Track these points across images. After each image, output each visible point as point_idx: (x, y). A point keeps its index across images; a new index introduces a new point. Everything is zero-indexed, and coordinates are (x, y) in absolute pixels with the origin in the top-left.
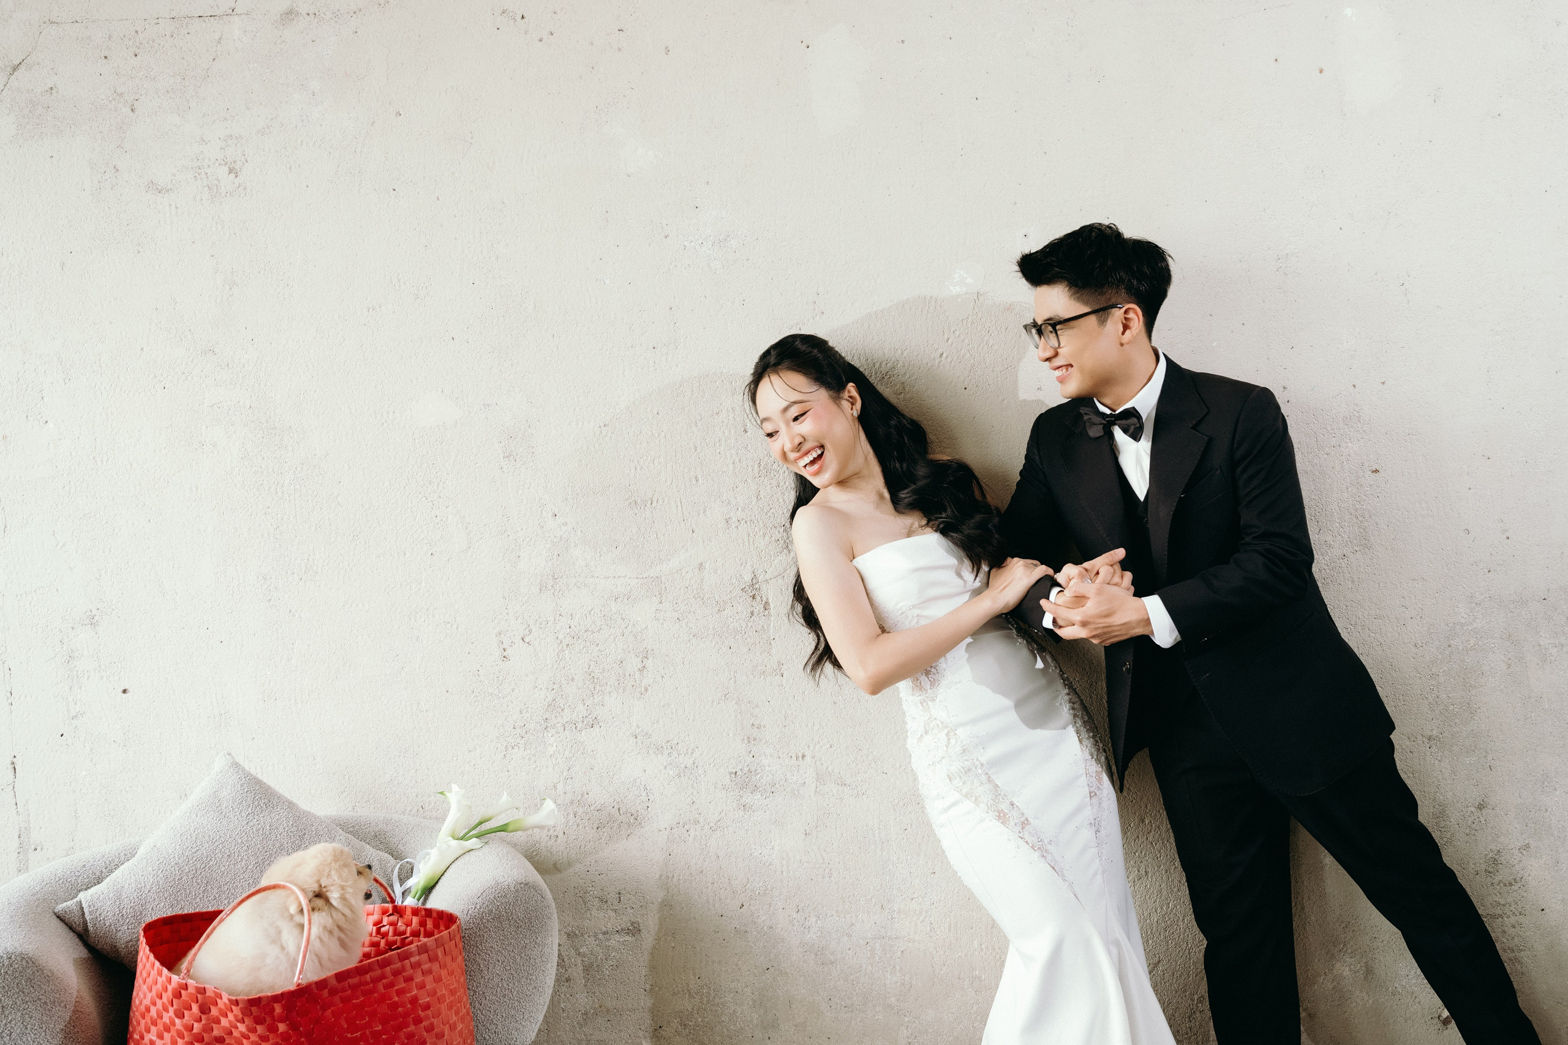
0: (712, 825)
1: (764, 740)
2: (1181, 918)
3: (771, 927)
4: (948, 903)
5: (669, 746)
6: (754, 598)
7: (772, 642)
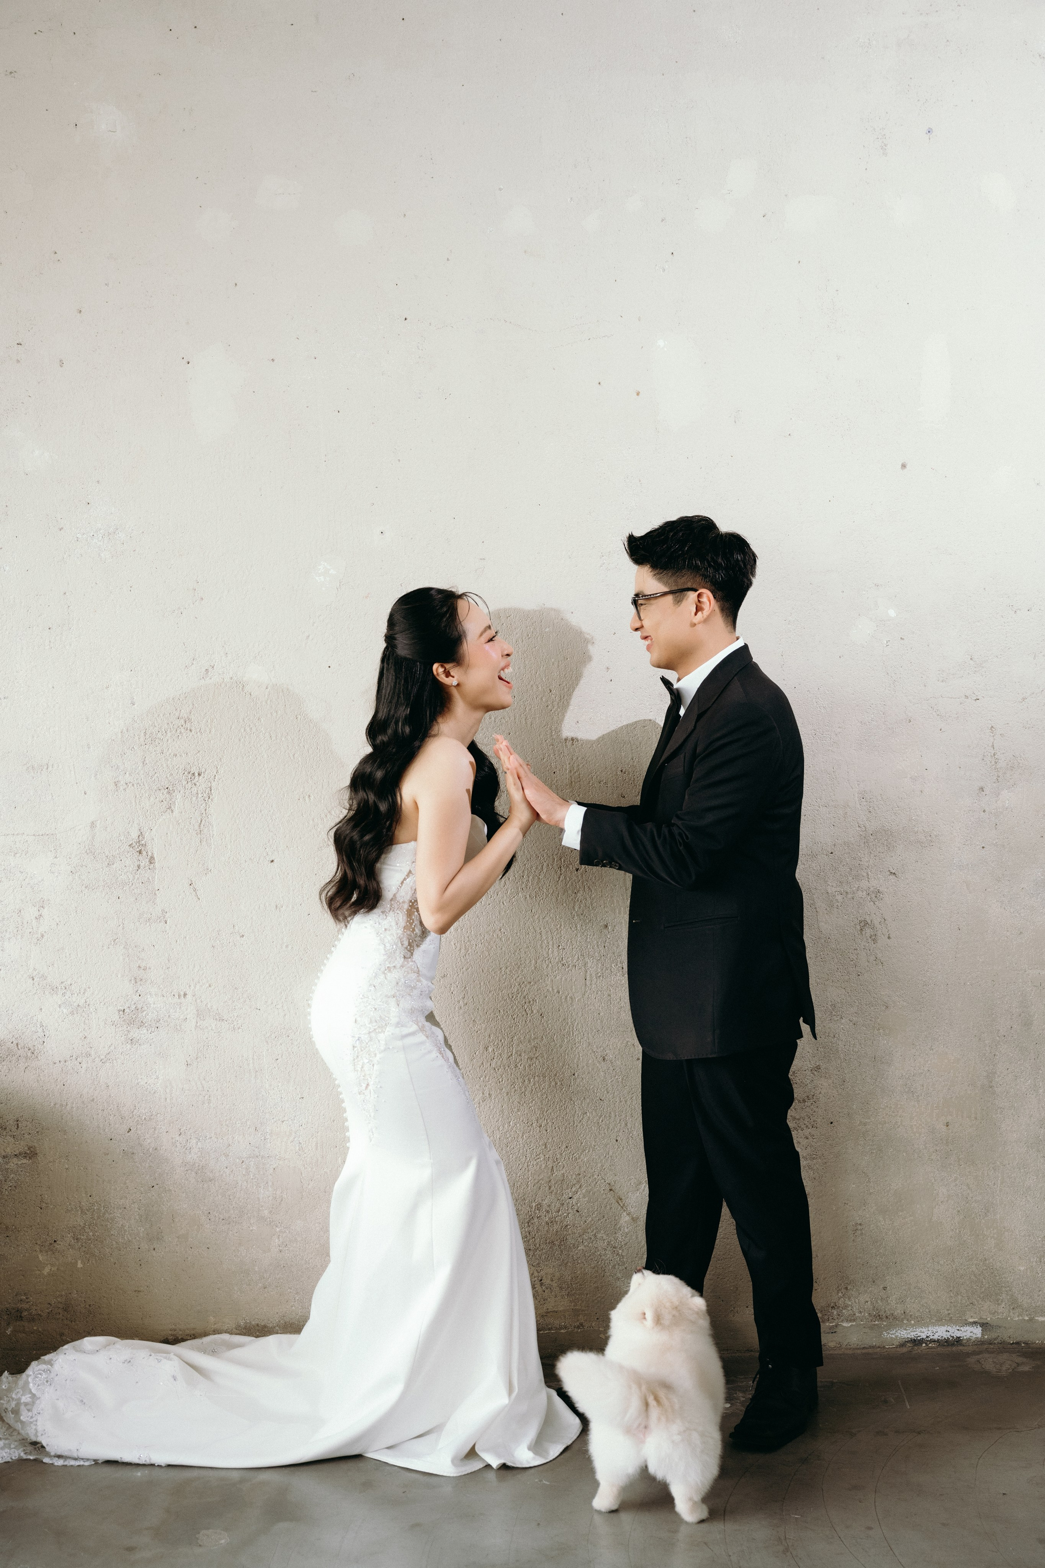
0: (102, 1057)
1: (149, 981)
2: (521, 1135)
3: (156, 1149)
4: (315, 1125)
5: (63, 987)
6: (140, 853)
7: (157, 892)
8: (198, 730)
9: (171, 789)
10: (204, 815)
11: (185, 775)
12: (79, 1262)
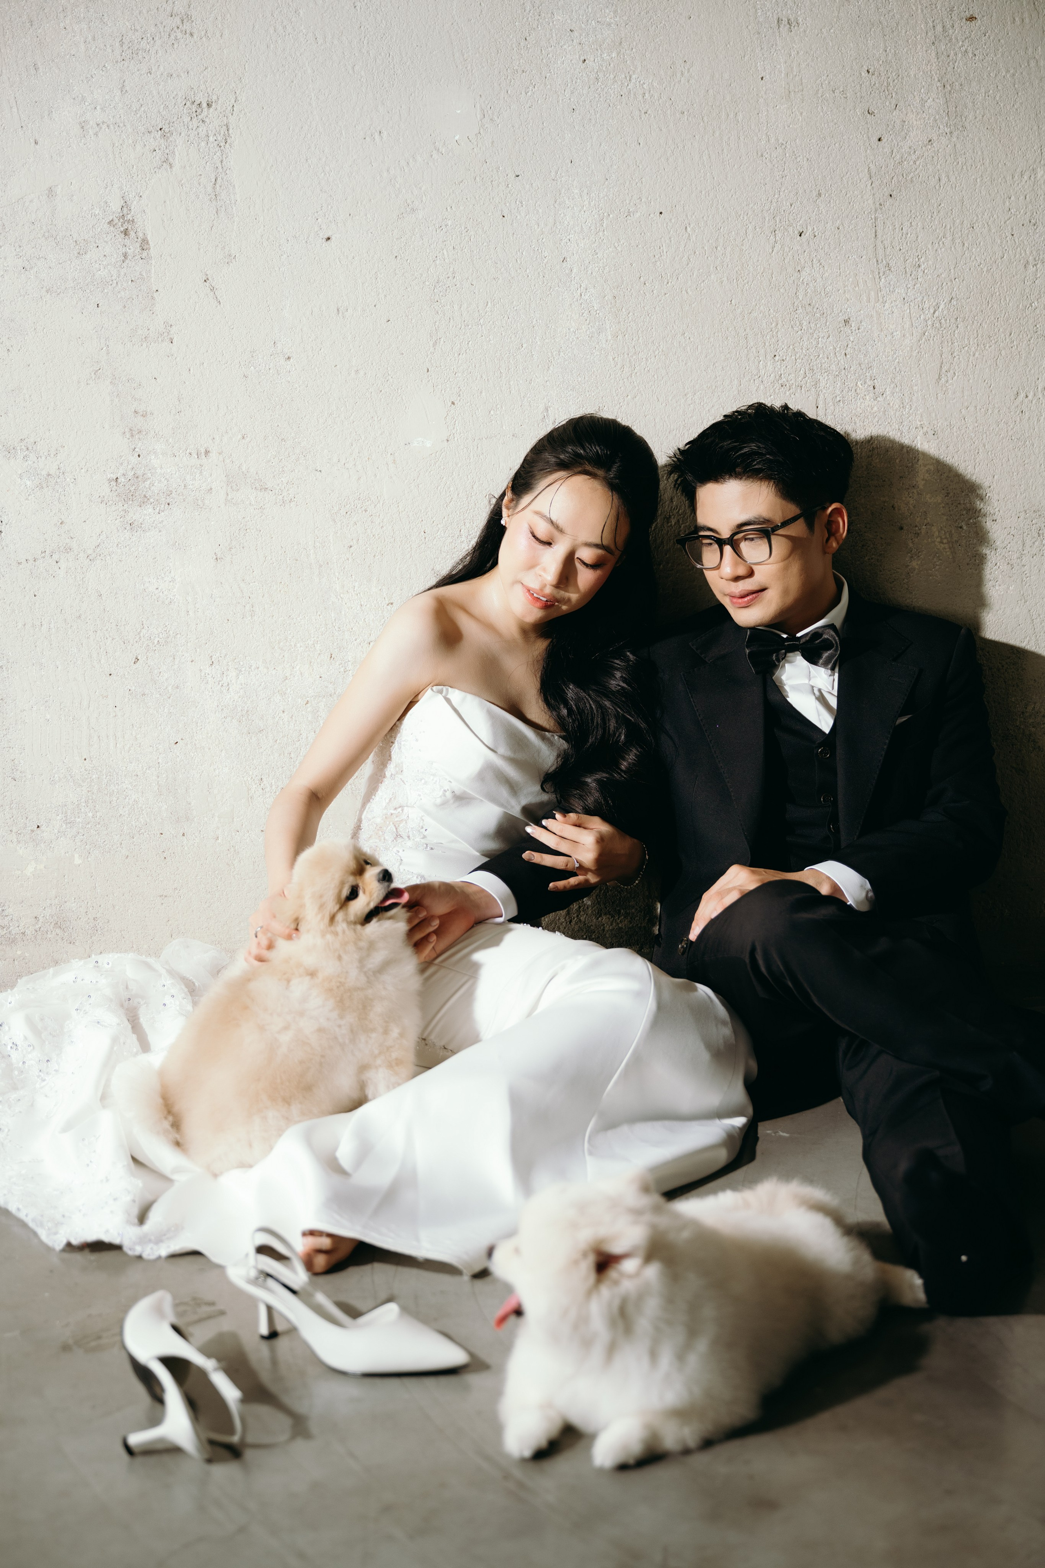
0: (89, 552)
1: (152, 433)
3: (177, 687)
5: (23, 447)
6: (126, 234)
7: (155, 295)
8: (203, 33)
9: (167, 130)
10: (220, 170)
11: (186, 106)
12: (76, 856)
